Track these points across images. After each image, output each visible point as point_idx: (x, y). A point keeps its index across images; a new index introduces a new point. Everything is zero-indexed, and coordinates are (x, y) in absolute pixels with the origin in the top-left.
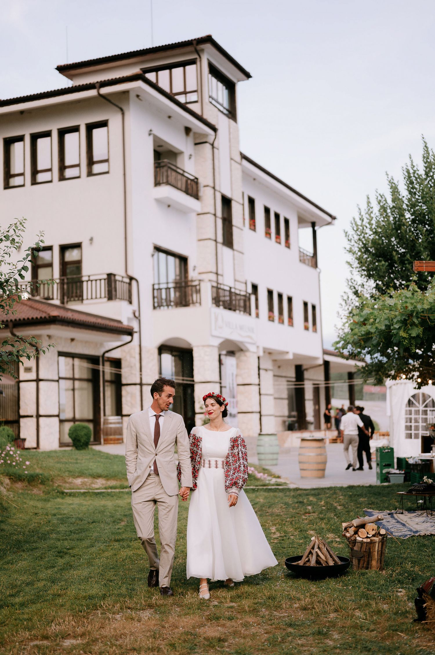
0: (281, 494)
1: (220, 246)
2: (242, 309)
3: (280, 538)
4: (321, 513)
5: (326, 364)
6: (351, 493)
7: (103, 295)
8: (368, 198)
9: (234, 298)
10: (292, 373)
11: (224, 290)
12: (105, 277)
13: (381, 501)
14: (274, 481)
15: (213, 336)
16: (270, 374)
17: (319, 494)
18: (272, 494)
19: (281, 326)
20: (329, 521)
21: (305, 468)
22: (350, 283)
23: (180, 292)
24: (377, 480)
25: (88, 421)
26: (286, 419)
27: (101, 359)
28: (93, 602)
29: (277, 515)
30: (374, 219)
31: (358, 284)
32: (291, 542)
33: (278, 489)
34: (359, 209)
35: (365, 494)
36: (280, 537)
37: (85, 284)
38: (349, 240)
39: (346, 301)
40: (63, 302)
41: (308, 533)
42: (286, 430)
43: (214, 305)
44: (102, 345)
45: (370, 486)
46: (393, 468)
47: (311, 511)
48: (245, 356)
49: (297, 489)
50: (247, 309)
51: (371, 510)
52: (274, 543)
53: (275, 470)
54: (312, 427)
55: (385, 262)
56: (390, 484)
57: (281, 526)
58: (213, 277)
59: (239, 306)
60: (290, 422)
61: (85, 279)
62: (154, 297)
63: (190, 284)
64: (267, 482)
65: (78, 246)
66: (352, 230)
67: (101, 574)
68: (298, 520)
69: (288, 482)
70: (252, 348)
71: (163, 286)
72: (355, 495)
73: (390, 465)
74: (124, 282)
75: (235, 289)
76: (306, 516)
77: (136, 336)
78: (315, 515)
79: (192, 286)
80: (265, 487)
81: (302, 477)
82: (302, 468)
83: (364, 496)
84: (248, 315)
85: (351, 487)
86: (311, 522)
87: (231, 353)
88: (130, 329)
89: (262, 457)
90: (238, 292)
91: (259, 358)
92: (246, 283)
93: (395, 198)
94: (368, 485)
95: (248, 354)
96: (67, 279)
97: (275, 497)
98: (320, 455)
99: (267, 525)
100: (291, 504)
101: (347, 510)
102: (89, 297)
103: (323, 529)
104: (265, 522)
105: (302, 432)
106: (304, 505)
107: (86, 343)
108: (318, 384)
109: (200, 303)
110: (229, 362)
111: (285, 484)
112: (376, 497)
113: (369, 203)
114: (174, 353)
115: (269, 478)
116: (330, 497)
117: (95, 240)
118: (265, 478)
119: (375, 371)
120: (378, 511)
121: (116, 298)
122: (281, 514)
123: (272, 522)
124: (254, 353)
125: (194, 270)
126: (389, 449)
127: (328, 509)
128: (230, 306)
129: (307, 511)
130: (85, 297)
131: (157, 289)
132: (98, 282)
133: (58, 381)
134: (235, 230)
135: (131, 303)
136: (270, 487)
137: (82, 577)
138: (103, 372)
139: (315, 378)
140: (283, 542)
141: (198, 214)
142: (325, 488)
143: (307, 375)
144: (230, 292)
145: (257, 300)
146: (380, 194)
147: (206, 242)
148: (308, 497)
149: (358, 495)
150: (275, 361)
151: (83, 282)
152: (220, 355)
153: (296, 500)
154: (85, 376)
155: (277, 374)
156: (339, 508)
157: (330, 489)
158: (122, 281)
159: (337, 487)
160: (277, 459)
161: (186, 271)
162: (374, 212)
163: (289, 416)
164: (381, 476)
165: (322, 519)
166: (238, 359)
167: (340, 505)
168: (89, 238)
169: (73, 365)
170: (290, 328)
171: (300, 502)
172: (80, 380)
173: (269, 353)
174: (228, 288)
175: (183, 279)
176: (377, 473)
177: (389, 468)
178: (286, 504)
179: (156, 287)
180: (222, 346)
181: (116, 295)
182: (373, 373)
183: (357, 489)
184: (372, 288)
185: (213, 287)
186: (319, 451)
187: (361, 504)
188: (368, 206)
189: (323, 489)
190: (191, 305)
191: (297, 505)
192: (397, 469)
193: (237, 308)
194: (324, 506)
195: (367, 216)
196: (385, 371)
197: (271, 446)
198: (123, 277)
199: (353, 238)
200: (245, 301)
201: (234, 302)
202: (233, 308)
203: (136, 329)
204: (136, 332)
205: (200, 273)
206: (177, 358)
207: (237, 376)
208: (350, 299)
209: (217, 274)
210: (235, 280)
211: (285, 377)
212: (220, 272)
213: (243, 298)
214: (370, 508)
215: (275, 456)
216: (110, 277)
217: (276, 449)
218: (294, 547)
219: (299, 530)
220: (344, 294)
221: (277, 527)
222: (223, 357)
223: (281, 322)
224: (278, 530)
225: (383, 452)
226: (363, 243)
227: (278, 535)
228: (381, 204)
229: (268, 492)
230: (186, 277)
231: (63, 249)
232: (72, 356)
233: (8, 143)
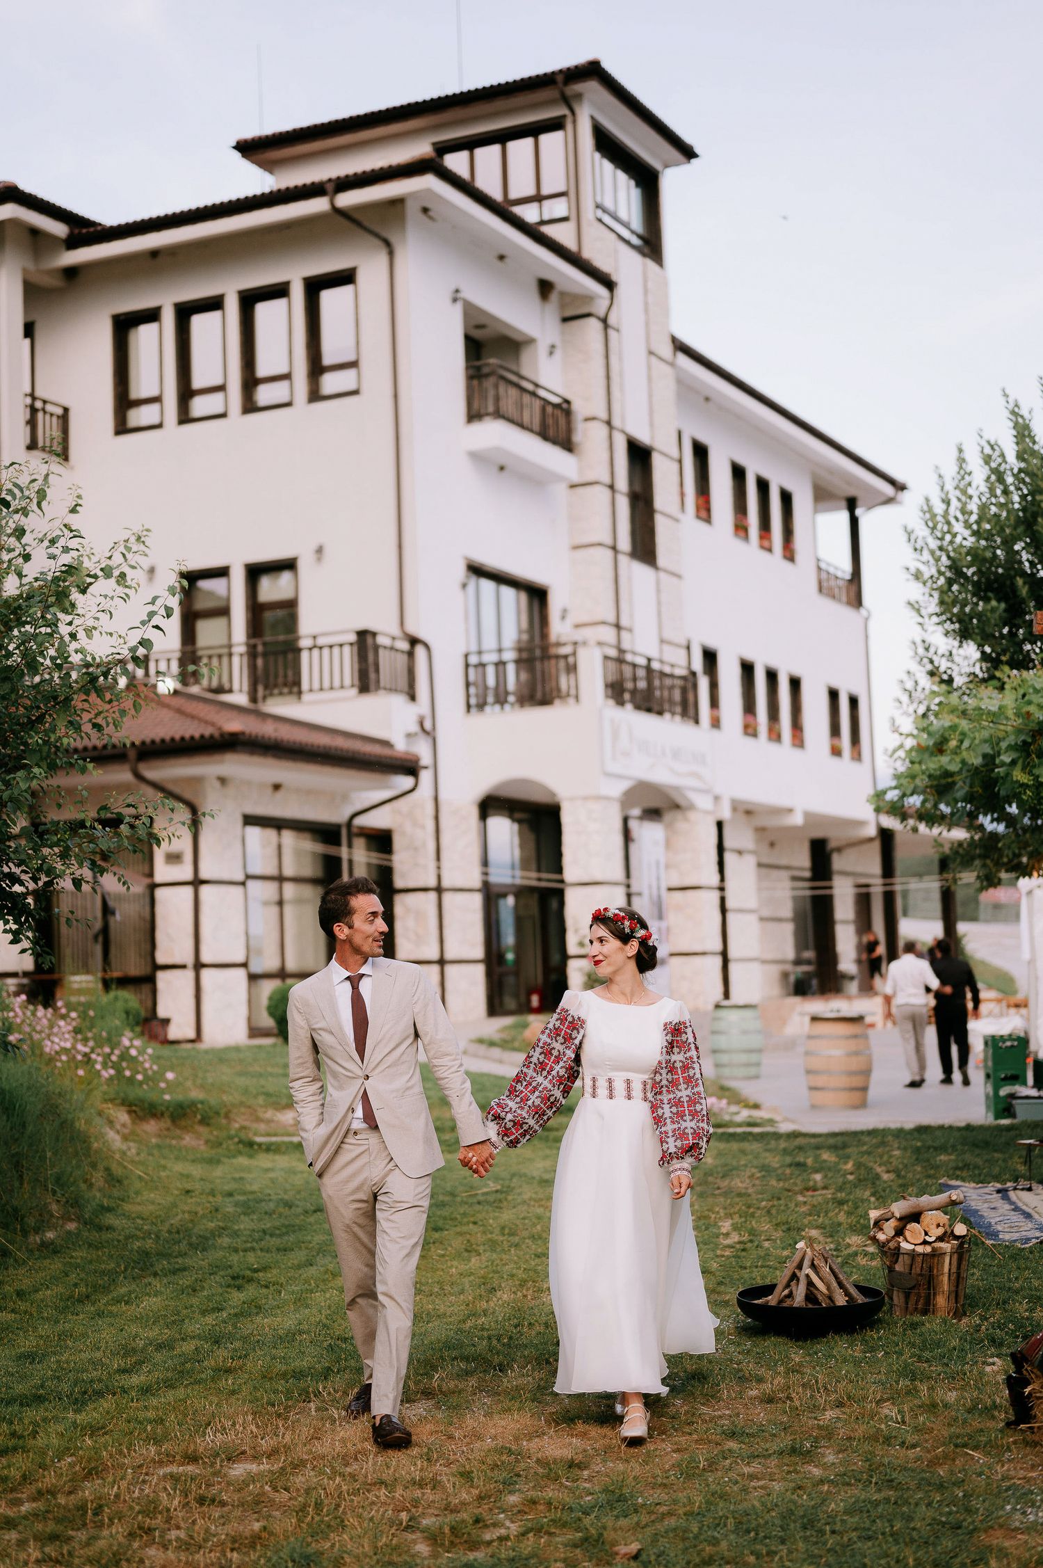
0: (755, 1146)
1: (624, 560)
2: (678, 709)
3: (738, 1246)
4: (841, 1189)
5: (886, 836)
6: (919, 1144)
7: (347, 681)
8: (960, 451)
9: (657, 683)
10: (803, 860)
11: (634, 666)
12: (353, 638)
13: (986, 1161)
14: (745, 1114)
15: (608, 775)
16: (750, 862)
17: (844, 1146)
18: (735, 1146)
19: (773, 747)
20: (857, 1208)
21: (820, 1084)
22: (921, 651)
23: (532, 670)
24: (987, 1112)
26: (789, 968)
27: (344, 832)
28: (302, 1384)
29: (740, 1195)
30: (976, 499)
31: (940, 652)
32: (762, 1254)
33: (750, 1134)
34: (940, 476)
35: (953, 1146)
36: (740, 1242)
37: (305, 656)
38: (916, 550)
39: (910, 692)
40: (254, 699)
41: (803, 1233)
42: (789, 995)
43: (611, 702)
44: (345, 798)
45: (969, 1128)
46: (1024, 1083)
47: (820, 1185)
48: (686, 820)
49: (795, 1135)
50: (689, 711)
51: (958, 1183)
52: (723, 1256)
53: (749, 1090)
54: (853, 987)
55: (999, 601)
56: (1015, 1121)
57: (743, 1219)
58: (609, 634)
59: (671, 701)
60: (800, 975)
61: (304, 643)
62: (468, 685)
63: (553, 651)
64: (727, 1118)
65: (289, 565)
66: (925, 528)
67: (324, 1326)
68: (786, 1205)
69: (777, 1118)
70: (703, 802)
71: (489, 658)
72: (929, 1148)
73: (1017, 1078)
74: (397, 650)
75: (662, 662)
76: (804, 1196)
77: (426, 777)
78: (828, 1194)
79: (557, 657)
80: (720, 1130)
81: (813, 1107)
82: (813, 1084)
83: (950, 1150)
84: (691, 723)
85: (922, 1130)
86: (815, 1210)
87: (653, 814)
88: (411, 761)
89: (724, 1058)
90: (667, 670)
91: (720, 825)
92: (688, 648)
93: (1025, 451)
94: (963, 1124)
95: (692, 815)
96: (265, 644)
97: (743, 1152)
98: (857, 1053)
99: (713, 1216)
100: (775, 1170)
101: (900, 1181)
102: (316, 685)
103: (840, 1224)
104: (708, 1210)
105: (827, 1000)
106: (805, 1171)
107: (309, 793)
108: (867, 886)
109: (577, 697)
110: (649, 835)
111: (771, 1122)
112: (977, 1151)
113: (961, 461)
114: (518, 815)
115: (734, 1108)
116: (869, 1153)
117: (327, 551)
118: (722, 1109)
119: (980, 856)
120: (973, 1185)
121: (378, 687)
122: (750, 1191)
123: (725, 1208)
124: (707, 812)
125: (563, 618)
126: (1014, 1040)
127: (860, 1180)
128: (648, 703)
129: (811, 1183)
130: (305, 685)
131: (476, 666)
132: (336, 650)
133: (243, 884)
134: (661, 523)
135: (413, 697)
136: (731, 1130)
137: (281, 1332)
138: (350, 862)
139: (859, 869)
140: (744, 1254)
141: (573, 486)
142: (862, 1133)
143: (838, 862)
144: (648, 669)
145: (714, 686)
146: (988, 442)
147: (592, 550)
148: (818, 1152)
149: (936, 1149)
150: (760, 830)
151: (299, 650)
152: (625, 820)
153: (788, 1160)
154: (305, 870)
155: (765, 860)
156: (885, 1177)
157: (872, 1133)
158: (392, 648)
159: (889, 1129)
160: (758, 1064)
161: (544, 620)
162: (974, 485)
163: (798, 962)
164: (996, 1104)
165: (841, 1203)
166: (669, 827)
167: (888, 1172)
168: (314, 546)
169: (279, 846)
170: (797, 752)
171: (798, 1165)
172: (296, 880)
173: (747, 811)
174: (641, 661)
175: (537, 640)
176: (987, 1096)
177: (1014, 1085)
178: (764, 1168)
179: (473, 660)
180: (629, 798)
181: (378, 681)
182: (977, 862)
183: (938, 1133)
184: (972, 663)
185: (606, 658)
186: (852, 1045)
187: (937, 1167)
188: (961, 468)
189: (855, 1134)
190: (557, 702)
191: (788, 1171)
192: (1034, 1087)
193: (666, 706)
194: (851, 1174)
195: (958, 493)
196: (1001, 856)
197: (745, 1032)
198: (394, 638)
199: (925, 546)
200: (684, 691)
201: (657, 693)
202: (656, 708)
203: (426, 759)
204: (426, 768)
205: (577, 626)
206: (525, 826)
207: (667, 867)
208: (919, 689)
209: (618, 626)
210: (662, 641)
211: (787, 868)
212: (624, 622)
213: (679, 682)
214: (957, 1178)
215: (754, 1058)
216: (364, 639)
217: (755, 1041)
218: (768, 1266)
219: (784, 1228)
220: (905, 677)
221: (735, 1221)
222: (633, 824)
223: (774, 736)
224: (735, 1228)
225: (1001, 1048)
226: (949, 557)
227: (735, 1238)
228: (993, 465)
229: (728, 1141)
230: (544, 635)
231: (255, 572)
232: (277, 824)
233: (124, 326)
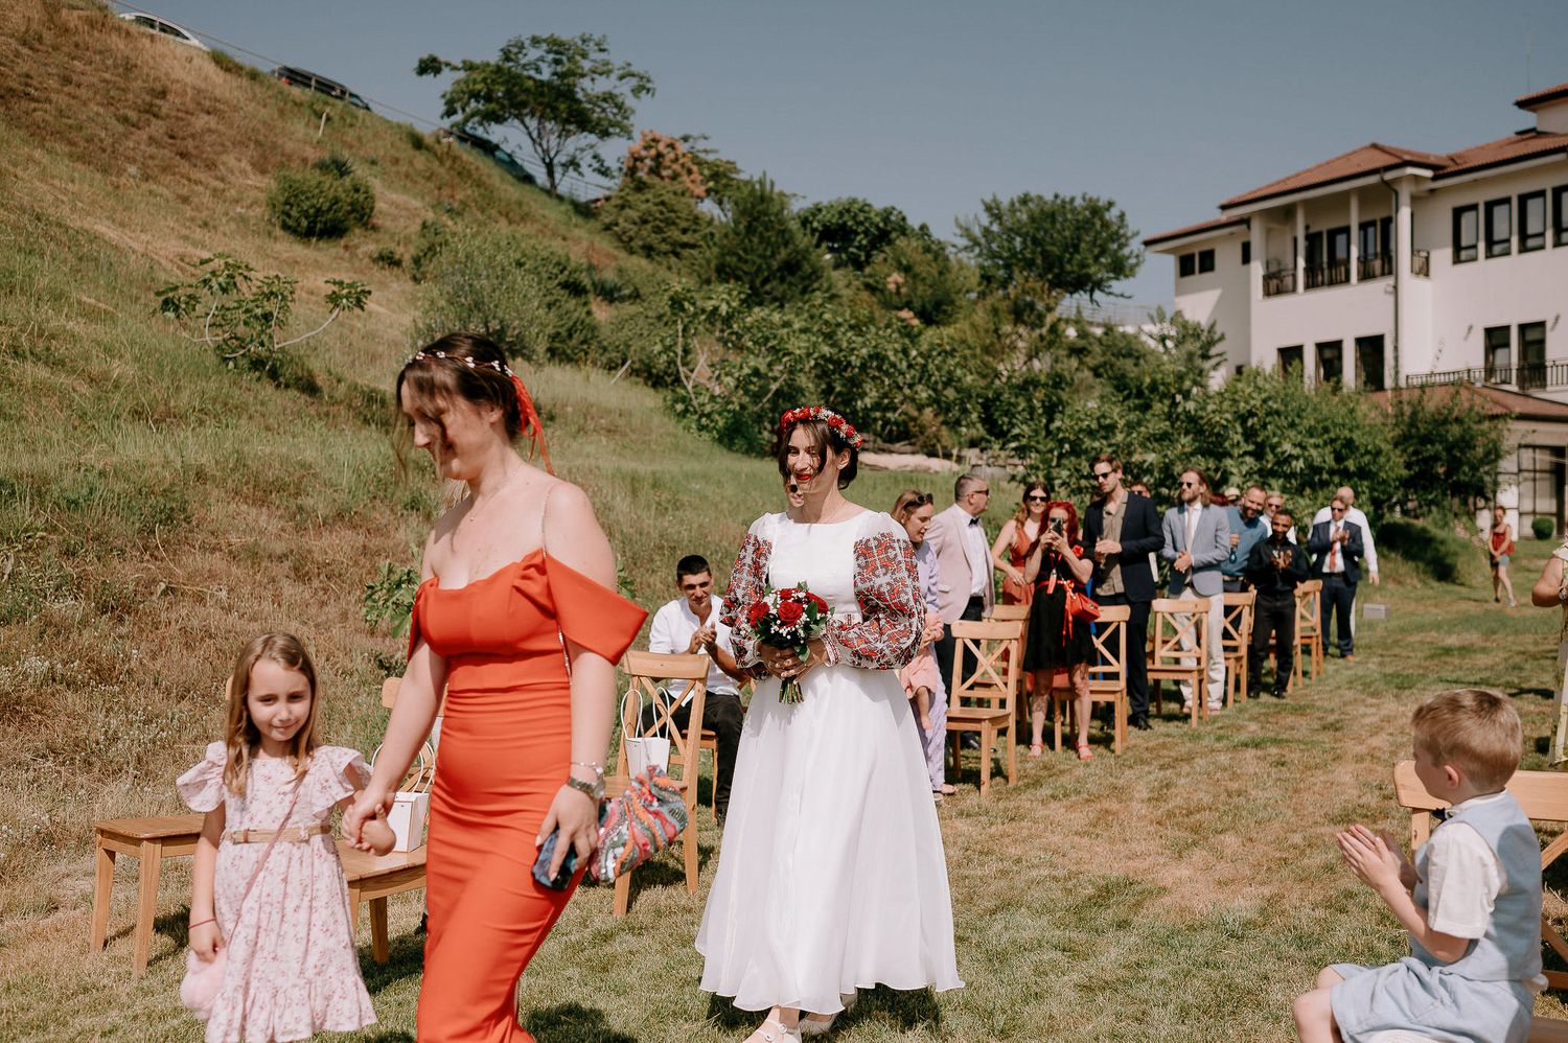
25: (1551, 514)
37: (1549, 370)
40: (1522, 387)
61: (1549, 363)
65: (1541, 325)
96: (1528, 364)
102: (1554, 383)
117: (1561, 318)
130: (1549, 383)
133: (1517, 474)
151: (1545, 367)
154: (1547, 467)
168: (1554, 316)
169: (1534, 459)
172: (1541, 471)
231: (1523, 328)
232: (1534, 447)
233: (1458, 213)
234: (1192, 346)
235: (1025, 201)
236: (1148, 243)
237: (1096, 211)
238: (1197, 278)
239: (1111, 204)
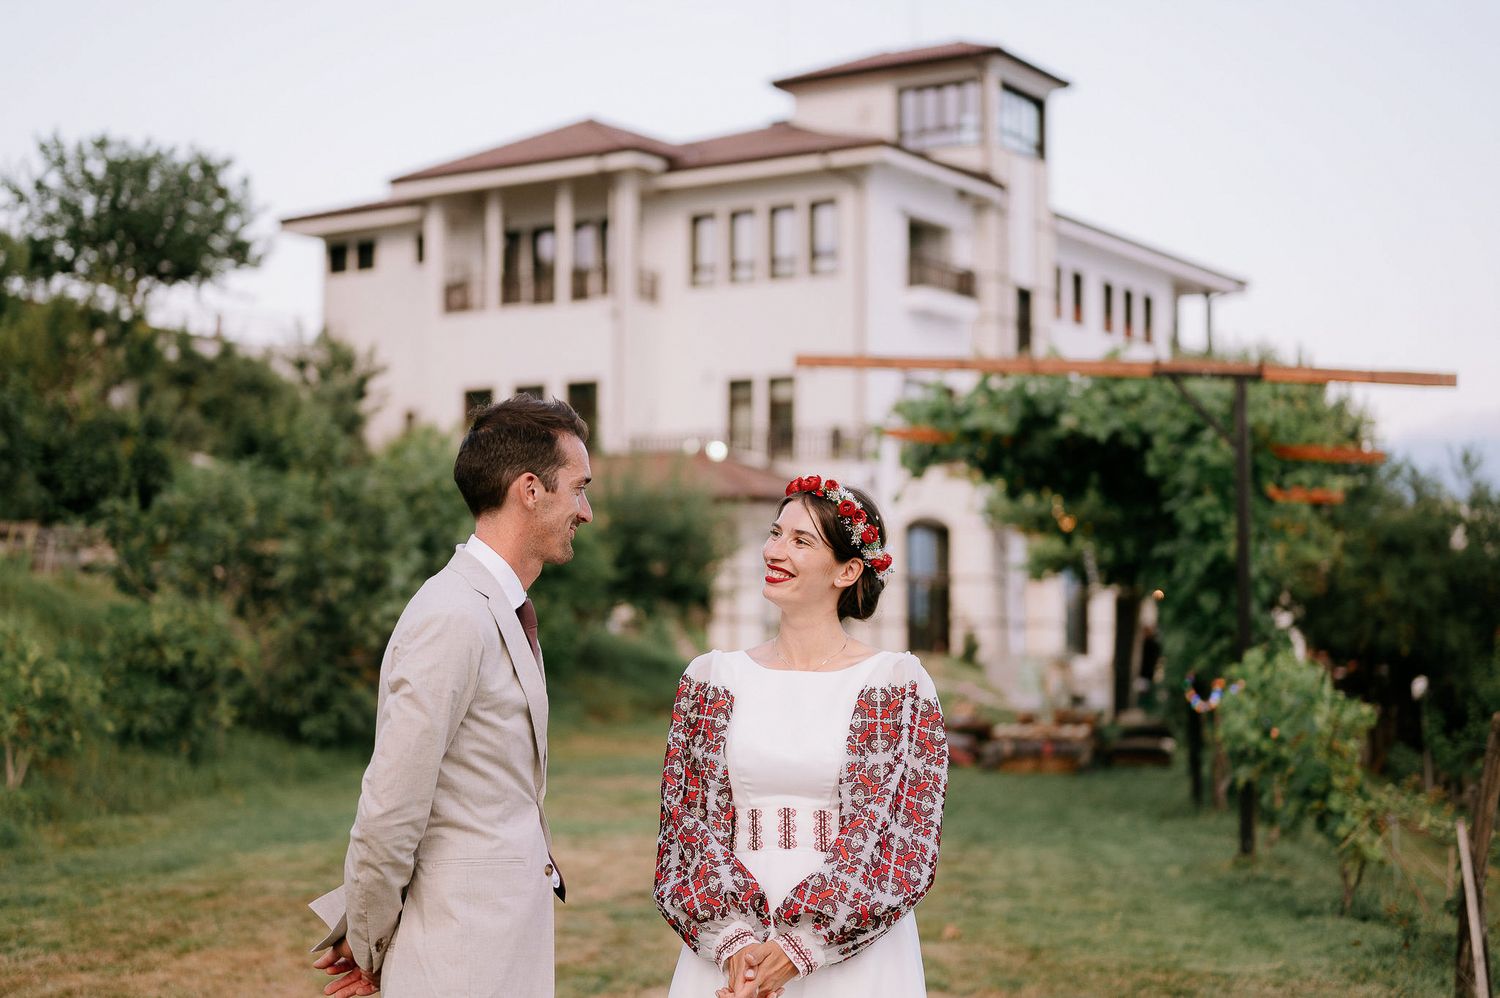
7: (826, 452)
12: (830, 432)
37: (799, 436)
65: (790, 381)
102: (806, 454)
114: (929, 530)
130: (799, 453)
181: (845, 451)
198: (855, 430)
216: (837, 433)
231: (774, 382)
234: (341, 381)
235: (102, 144)
236: (287, 222)
237: (208, 170)
238: (353, 279)
239: (227, 163)
